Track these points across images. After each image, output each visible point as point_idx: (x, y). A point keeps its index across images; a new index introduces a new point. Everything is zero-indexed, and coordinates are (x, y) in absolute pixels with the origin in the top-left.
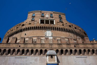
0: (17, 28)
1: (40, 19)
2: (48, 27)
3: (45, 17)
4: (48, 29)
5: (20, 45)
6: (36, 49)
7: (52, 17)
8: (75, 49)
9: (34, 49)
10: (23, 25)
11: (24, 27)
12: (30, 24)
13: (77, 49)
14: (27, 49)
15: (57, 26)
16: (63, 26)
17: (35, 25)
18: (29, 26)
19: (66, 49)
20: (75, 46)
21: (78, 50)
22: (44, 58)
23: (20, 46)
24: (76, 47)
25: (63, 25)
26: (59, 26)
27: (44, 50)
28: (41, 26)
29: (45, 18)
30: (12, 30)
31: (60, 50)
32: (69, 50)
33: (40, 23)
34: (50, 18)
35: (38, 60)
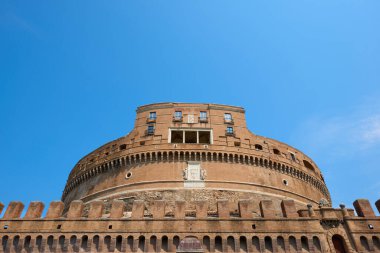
1: (170, 130)
2: (193, 153)
3: (184, 121)
4: (193, 159)
5: (110, 223)
6: (151, 235)
7: (206, 122)
8: (254, 234)
9: (145, 235)
10: (123, 147)
11: (125, 154)
12: (142, 144)
13: (258, 235)
14: (129, 234)
15: (218, 148)
16: (236, 149)
17: (156, 149)
18: (140, 150)
19: (228, 235)
20: (254, 227)
21: (262, 237)
23: (110, 227)
24: (256, 230)
25: (237, 145)
26: (224, 148)
27: (170, 236)
28: (173, 152)
29: (183, 126)
31: (212, 237)
32: (237, 237)
33: (169, 141)
34: (199, 125)
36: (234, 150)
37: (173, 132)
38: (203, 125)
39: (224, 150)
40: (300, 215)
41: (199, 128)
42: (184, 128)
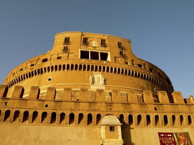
0: (32, 65)
1: (80, 50)
2: (96, 67)
3: (90, 45)
4: (96, 70)
5: (46, 103)
6: (79, 112)
7: (105, 46)
8: (156, 114)
9: (74, 112)
10: (45, 60)
11: (47, 65)
12: (59, 58)
13: (158, 114)
14: (62, 111)
18: (58, 63)
19: (138, 114)
21: (161, 115)
22: (95, 130)
23: (47, 106)
24: (157, 111)
25: (126, 63)
27: (94, 114)
28: (83, 65)
29: (89, 48)
30: (22, 70)
31: (127, 115)
32: (144, 115)
33: (79, 57)
34: (100, 48)
35: (85, 135)
36: (125, 67)
37: (82, 52)
38: (103, 48)
39: (117, 66)
40: (186, 102)
41: (100, 50)
42: (90, 49)
